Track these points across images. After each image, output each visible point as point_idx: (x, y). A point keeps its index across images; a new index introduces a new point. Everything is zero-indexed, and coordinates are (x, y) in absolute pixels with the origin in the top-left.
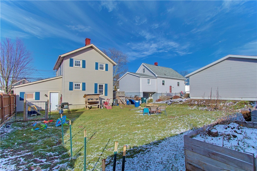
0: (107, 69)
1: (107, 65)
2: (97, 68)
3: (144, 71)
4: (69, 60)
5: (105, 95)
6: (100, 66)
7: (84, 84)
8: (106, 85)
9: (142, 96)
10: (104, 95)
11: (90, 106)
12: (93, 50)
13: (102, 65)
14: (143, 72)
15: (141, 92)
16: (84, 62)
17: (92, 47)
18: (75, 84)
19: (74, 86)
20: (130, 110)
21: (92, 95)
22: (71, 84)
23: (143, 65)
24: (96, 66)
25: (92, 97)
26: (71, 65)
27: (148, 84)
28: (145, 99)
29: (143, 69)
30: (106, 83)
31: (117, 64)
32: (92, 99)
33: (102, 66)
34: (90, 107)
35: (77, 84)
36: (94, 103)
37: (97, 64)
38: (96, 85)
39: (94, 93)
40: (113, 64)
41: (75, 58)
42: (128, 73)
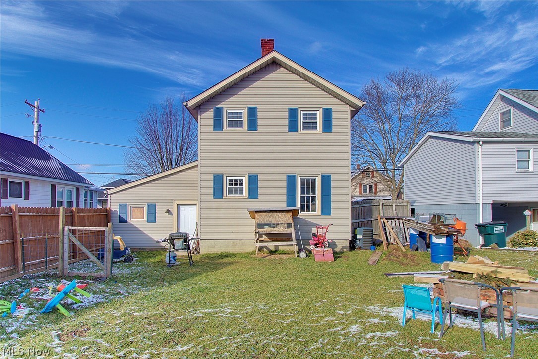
0: (327, 127)
1: (327, 113)
2: (293, 127)
3: (506, 122)
4: (211, 112)
5: (323, 213)
6: (304, 119)
7: (253, 180)
8: (326, 180)
9: (484, 216)
10: (320, 212)
11: (272, 245)
12: (280, 72)
13: (310, 114)
14: (504, 127)
15: (480, 199)
16: (252, 112)
17: (275, 63)
18: (230, 181)
19: (226, 187)
20: (387, 275)
21: (270, 213)
22: (218, 179)
23: (503, 98)
24: (290, 122)
25: (270, 217)
26: (218, 125)
27: (519, 170)
28: (499, 229)
29: (503, 114)
30: (326, 173)
31: (365, 103)
32: (270, 225)
33: (310, 119)
34: (273, 249)
35: (236, 181)
36: (284, 238)
37: (293, 113)
38: (291, 180)
39: (284, 207)
40: (350, 104)
41: (228, 105)
42: (431, 137)
